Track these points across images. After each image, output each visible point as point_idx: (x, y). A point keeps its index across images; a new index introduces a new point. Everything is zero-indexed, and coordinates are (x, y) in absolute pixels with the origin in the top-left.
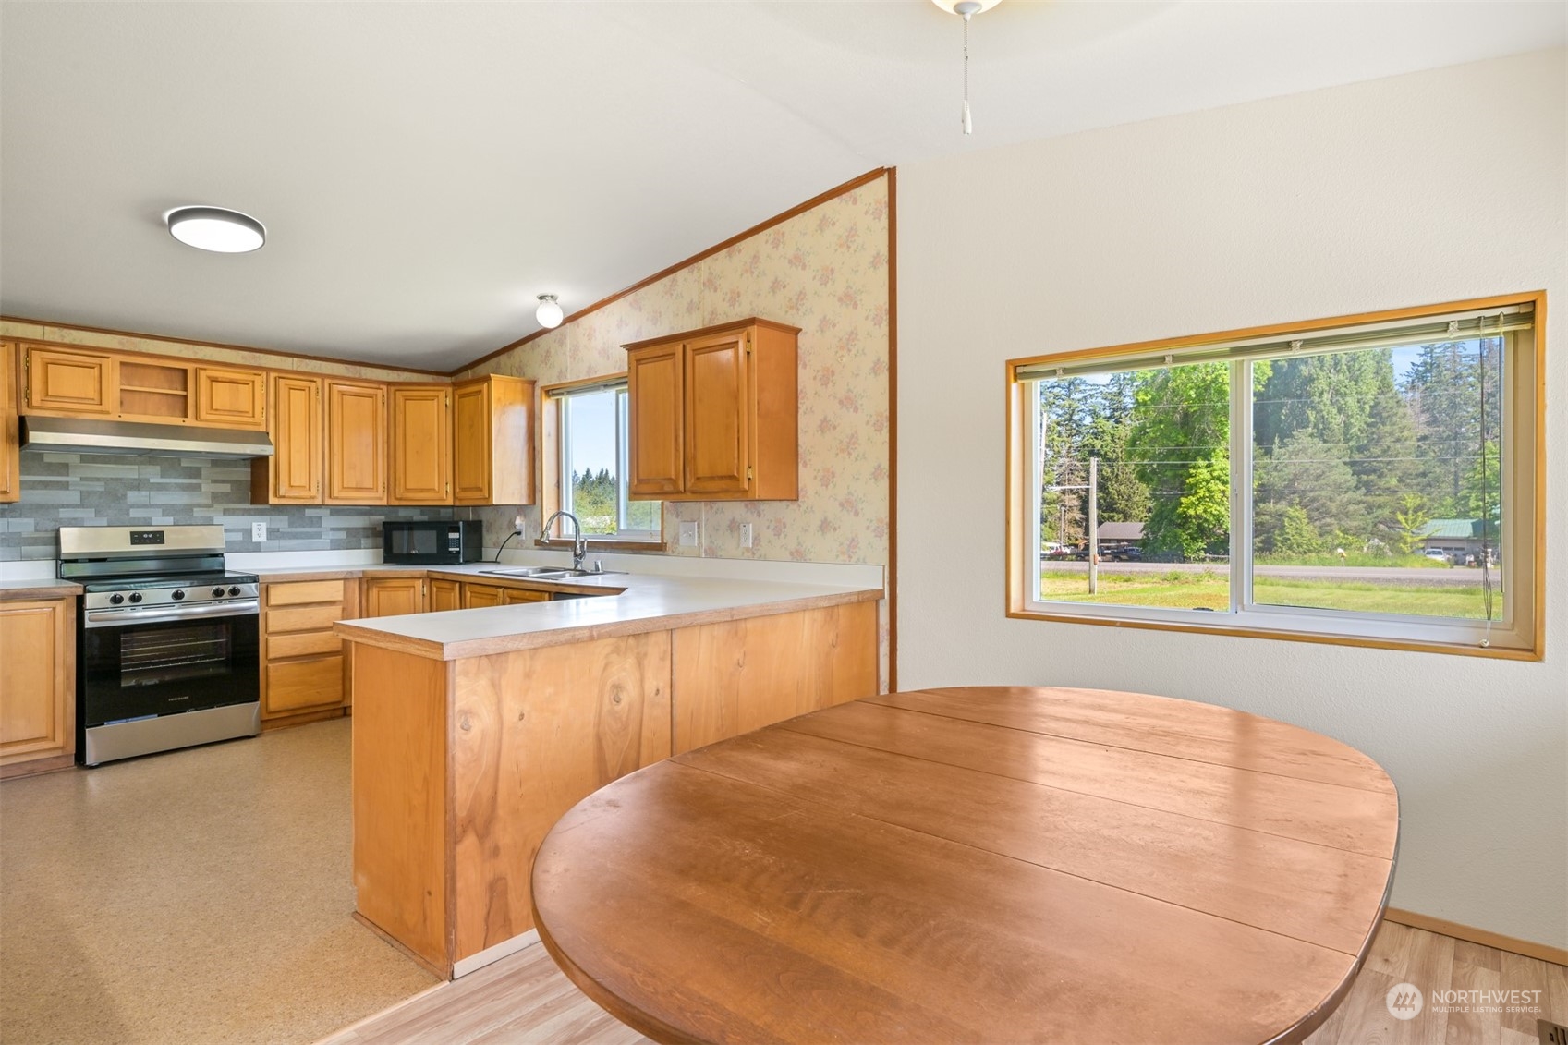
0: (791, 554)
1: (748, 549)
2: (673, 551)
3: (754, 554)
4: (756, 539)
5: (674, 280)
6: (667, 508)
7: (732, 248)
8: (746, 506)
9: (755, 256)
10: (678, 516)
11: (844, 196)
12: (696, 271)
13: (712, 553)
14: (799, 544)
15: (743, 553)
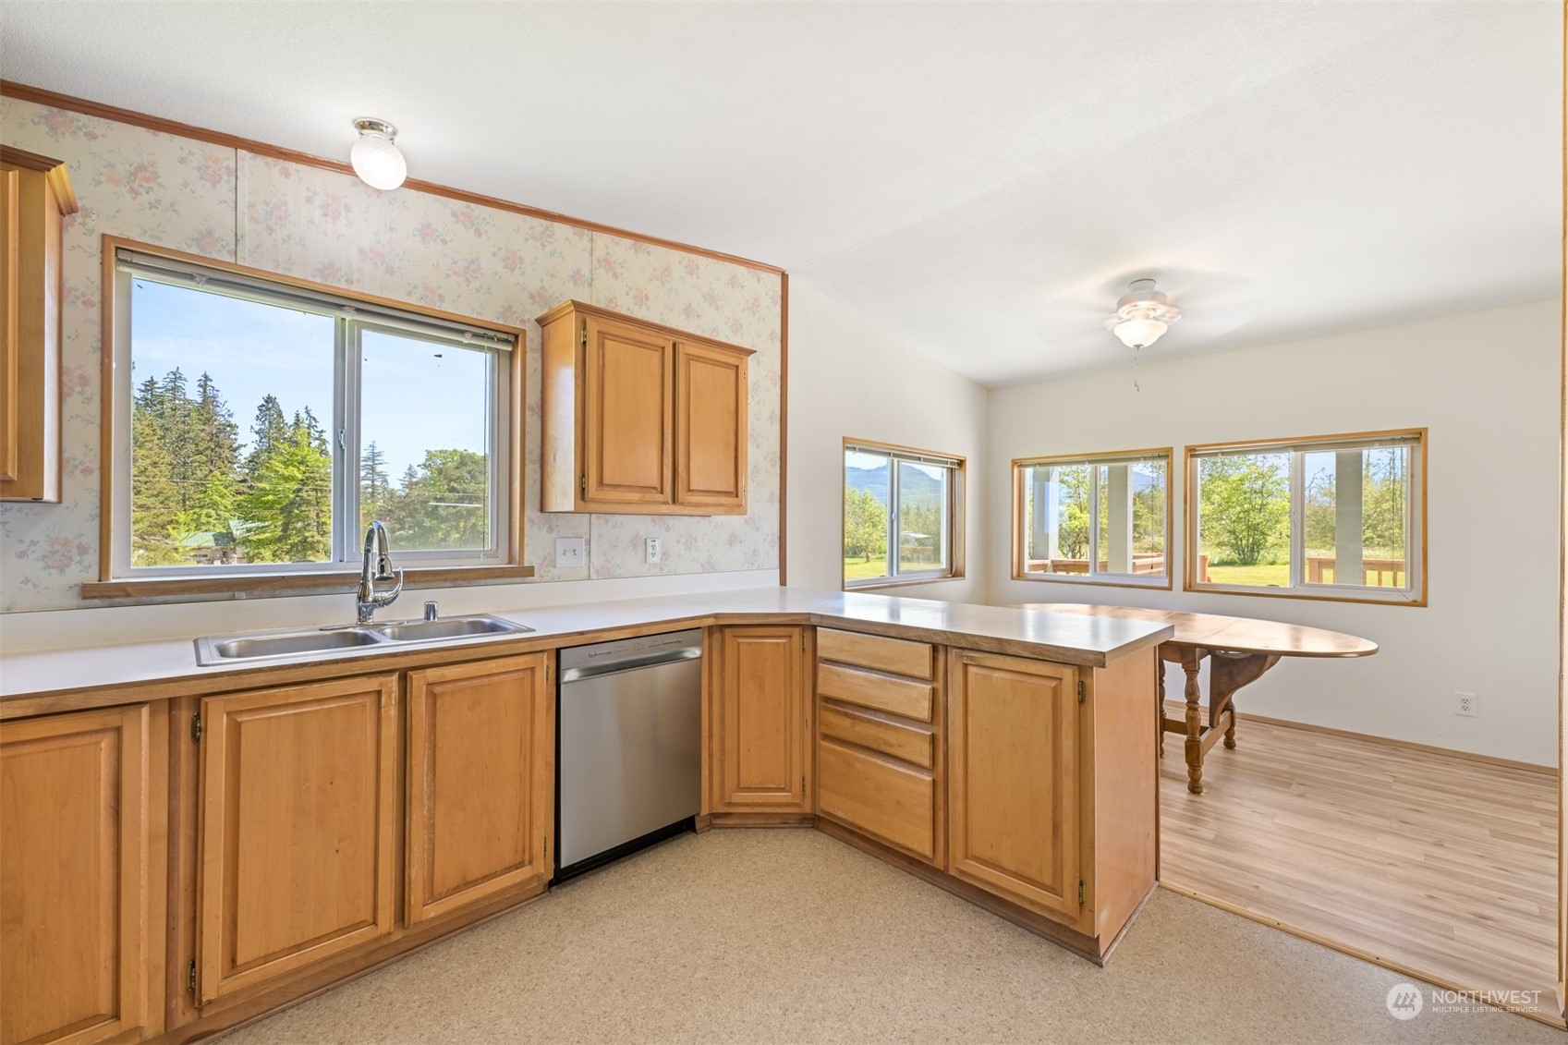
0: (703, 566)
1: (655, 565)
2: (541, 576)
3: (662, 569)
4: (665, 555)
5: (547, 228)
6: (531, 521)
7: (639, 244)
8: (653, 521)
9: (666, 269)
10: (551, 530)
11: (751, 270)
12: (585, 239)
13: (607, 574)
14: (710, 556)
15: (649, 569)
